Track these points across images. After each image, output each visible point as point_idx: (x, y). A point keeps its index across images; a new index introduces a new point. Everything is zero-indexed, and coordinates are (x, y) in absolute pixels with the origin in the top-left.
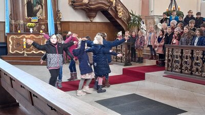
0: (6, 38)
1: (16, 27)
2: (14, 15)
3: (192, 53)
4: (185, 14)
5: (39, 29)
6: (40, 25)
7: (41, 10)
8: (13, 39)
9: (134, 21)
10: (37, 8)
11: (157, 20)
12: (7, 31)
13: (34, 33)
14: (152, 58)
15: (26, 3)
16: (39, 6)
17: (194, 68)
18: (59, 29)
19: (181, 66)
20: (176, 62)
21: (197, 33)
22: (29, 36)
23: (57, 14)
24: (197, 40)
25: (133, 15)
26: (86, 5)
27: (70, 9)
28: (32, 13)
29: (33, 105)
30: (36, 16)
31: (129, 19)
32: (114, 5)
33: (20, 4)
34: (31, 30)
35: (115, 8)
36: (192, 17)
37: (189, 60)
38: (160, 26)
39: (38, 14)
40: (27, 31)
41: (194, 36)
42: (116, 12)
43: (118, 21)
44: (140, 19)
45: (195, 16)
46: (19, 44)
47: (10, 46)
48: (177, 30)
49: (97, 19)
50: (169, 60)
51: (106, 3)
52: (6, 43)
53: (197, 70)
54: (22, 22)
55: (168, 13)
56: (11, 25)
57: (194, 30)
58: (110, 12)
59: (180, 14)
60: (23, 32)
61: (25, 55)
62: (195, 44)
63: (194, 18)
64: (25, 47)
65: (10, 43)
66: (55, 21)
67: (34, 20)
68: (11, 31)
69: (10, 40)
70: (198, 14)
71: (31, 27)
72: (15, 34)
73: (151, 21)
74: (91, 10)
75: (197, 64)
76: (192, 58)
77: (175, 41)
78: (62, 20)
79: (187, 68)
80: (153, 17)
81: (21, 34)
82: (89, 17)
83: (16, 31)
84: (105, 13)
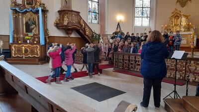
0: (10, 46)
1: (17, 39)
2: (16, 31)
3: (129, 58)
4: (126, 34)
5: (34, 40)
6: (35, 38)
7: (35, 28)
8: (15, 47)
9: (96, 37)
10: (33, 27)
11: (109, 37)
12: (11, 41)
13: (30, 43)
14: (106, 60)
15: (24, 23)
16: (34, 25)
17: (130, 67)
18: (48, 41)
19: (123, 65)
20: (120, 62)
21: (132, 45)
22: (27, 45)
23: (46, 31)
24: (132, 50)
25: (95, 33)
26: (65, 26)
27: (55, 28)
28: (29, 30)
29: (27, 93)
30: (31, 32)
31: (93, 36)
32: (83, 27)
33: (21, 24)
34: (28, 41)
35: (84, 29)
36: (129, 36)
37: (127, 62)
38: (111, 41)
39: (33, 31)
40: (25, 42)
41: (131, 47)
42: (85, 31)
43: (86, 37)
44: (99, 36)
45: (131, 35)
46: (19, 50)
47: (13, 52)
48: (121, 43)
49: (73, 35)
50: (116, 61)
51: (78, 25)
52: (10, 49)
53: (132, 67)
54: (22, 36)
55: (116, 33)
56: (14, 37)
57: (130, 44)
58: (81, 31)
59: (122, 34)
60: (22, 43)
61: (24, 58)
62: (131, 52)
63: (130, 37)
64: (24, 52)
65: (13, 50)
66: (45, 35)
67: (31, 34)
68: (14, 41)
69: (13, 48)
70: (133, 34)
71: (28, 39)
72: (17, 44)
73: (106, 37)
74: (69, 30)
75: (131, 64)
76: (129, 60)
77: (119, 50)
78: (50, 35)
79: (126, 67)
80: (107, 35)
81: (21, 44)
82: (68, 34)
83: (18, 42)
84: (78, 31)
